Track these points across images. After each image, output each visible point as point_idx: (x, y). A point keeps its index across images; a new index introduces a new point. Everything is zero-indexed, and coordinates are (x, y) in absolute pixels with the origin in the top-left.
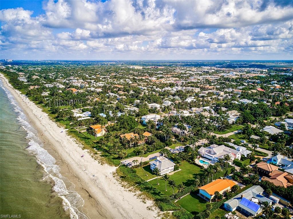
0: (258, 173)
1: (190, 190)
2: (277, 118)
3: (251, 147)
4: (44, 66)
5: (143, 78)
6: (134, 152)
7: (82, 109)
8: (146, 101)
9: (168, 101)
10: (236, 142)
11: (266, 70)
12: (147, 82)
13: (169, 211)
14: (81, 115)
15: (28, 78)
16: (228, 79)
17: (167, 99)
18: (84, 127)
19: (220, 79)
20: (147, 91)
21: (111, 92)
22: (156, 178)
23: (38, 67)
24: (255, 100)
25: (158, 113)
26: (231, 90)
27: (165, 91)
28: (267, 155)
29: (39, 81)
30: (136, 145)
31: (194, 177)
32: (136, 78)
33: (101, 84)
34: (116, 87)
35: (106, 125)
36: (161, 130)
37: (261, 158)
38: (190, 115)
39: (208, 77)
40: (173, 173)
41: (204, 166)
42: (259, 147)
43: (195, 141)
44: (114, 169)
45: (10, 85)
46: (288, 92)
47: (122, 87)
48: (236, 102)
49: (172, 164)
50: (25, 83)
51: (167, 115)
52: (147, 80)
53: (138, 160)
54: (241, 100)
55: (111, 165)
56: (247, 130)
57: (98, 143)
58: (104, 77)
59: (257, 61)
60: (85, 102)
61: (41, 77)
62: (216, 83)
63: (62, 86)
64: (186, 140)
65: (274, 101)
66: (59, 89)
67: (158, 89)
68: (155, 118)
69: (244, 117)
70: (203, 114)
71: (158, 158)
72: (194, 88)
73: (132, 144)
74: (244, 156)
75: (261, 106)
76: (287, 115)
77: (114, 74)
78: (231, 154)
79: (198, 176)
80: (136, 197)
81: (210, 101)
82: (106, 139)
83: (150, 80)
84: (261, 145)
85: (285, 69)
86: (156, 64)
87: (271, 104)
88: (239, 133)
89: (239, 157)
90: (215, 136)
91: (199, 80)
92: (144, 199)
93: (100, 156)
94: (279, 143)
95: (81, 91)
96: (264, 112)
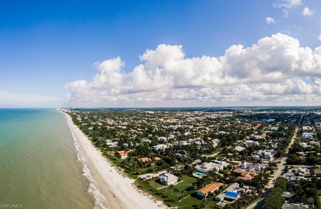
0: (234, 175)
1: (190, 193)
2: (241, 141)
3: (229, 161)
4: (91, 111)
5: (155, 119)
6: (148, 170)
7: (112, 140)
8: (156, 135)
9: (172, 135)
10: (220, 159)
11: (232, 113)
12: (157, 122)
13: (175, 207)
14: (112, 144)
15: (82, 118)
16: (210, 119)
17: (171, 133)
18: (113, 152)
19: (205, 119)
20: (157, 128)
21: (133, 129)
22: (165, 187)
23: (88, 112)
24: (228, 131)
25: (165, 143)
26: (213, 126)
27: (169, 128)
28: (239, 164)
29: (88, 120)
30: (149, 166)
31: (193, 185)
32: (149, 119)
33: (126, 123)
34: (136, 126)
35: (128, 152)
36: (168, 155)
37: (236, 166)
38: (188, 144)
39: (198, 118)
40: (177, 184)
41: (199, 177)
42: (234, 160)
43: (192, 162)
44: (133, 181)
45: (72, 122)
46: (245, 125)
47: (140, 125)
48: (217, 134)
49: (176, 178)
50: (80, 121)
51: (171, 145)
52: (157, 121)
53: (151, 175)
54: (220, 132)
55: (131, 178)
56: (225, 150)
57: (122, 163)
58: (128, 119)
59: (227, 107)
60: (114, 135)
61: (89, 118)
62: (203, 122)
63: (101, 124)
64: (185, 161)
65: (239, 131)
66: (99, 126)
67: (165, 127)
68: (163, 147)
69: (222, 142)
70: (196, 142)
71: (166, 174)
72: (189, 126)
73: (146, 165)
74: (225, 167)
75: (231, 135)
76: (246, 138)
77: (135, 117)
78: (217, 167)
79: (196, 184)
80: (149, 199)
81: (200, 134)
82: (128, 161)
83: (159, 121)
84: (234, 158)
85: (242, 111)
86: (163, 110)
87: (237, 133)
88: (220, 153)
89: (222, 168)
90: (206, 157)
91: (192, 120)
92: (156, 200)
93: (123, 172)
94: (244, 156)
95: (113, 128)
96: (234, 138)
